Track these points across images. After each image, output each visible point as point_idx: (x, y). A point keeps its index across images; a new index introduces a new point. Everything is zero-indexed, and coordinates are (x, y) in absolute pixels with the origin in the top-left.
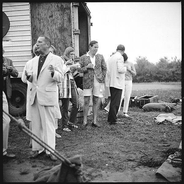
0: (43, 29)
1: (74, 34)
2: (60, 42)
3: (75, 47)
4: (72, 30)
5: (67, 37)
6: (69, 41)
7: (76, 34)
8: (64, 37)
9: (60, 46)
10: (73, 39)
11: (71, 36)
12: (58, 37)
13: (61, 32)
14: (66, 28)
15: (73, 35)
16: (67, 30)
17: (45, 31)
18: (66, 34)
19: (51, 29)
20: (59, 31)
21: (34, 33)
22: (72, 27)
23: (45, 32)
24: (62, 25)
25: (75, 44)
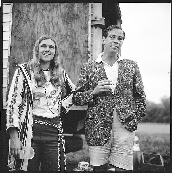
0: (33, 16)
1: (92, 26)
2: (63, 41)
3: (94, 52)
4: (90, 18)
5: (79, 32)
6: (81, 39)
7: (96, 26)
8: (72, 31)
9: (63, 49)
10: (90, 35)
11: (86, 29)
12: (60, 31)
13: (67, 23)
14: (77, 15)
15: (90, 27)
16: (79, 18)
17: (36, 21)
18: (76, 25)
19: (48, 17)
20: (64, 21)
21: (17, 24)
22: (90, 13)
23: (37, 23)
24: (69, 9)
25: (94, 46)
